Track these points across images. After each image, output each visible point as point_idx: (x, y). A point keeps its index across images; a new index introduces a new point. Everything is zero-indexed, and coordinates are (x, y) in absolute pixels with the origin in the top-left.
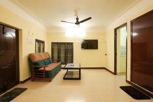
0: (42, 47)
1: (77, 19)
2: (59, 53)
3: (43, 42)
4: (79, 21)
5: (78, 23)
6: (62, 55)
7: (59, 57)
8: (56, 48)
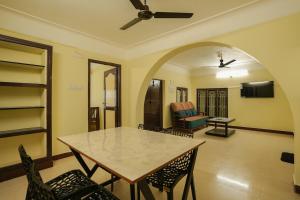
0: (184, 96)
1: (222, 61)
2: (207, 104)
3: (186, 90)
4: (224, 63)
5: (222, 65)
6: (212, 107)
7: (207, 109)
8: (203, 96)
